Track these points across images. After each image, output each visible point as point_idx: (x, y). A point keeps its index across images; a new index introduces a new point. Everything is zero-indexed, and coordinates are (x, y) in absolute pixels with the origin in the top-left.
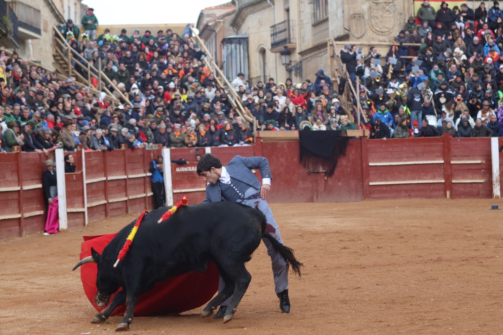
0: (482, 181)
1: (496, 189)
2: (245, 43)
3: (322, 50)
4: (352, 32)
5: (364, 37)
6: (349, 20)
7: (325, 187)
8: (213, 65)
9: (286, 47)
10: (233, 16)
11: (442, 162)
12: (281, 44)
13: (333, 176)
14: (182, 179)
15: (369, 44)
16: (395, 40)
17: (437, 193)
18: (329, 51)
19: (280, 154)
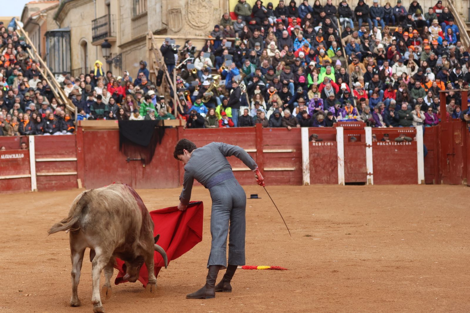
0: (293, 169)
1: (306, 177)
2: (68, 36)
3: (141, 44)
4: (170, 26)
5: (181, 32)
6: (167, 15)
7: (143, 174)
8: (37, 56)
9: (106, 41)
10: (56, 10)
11: (255, 150)
12: (102, 37)
13: (151, 164)
14: (7, 166)
15: (186, 38)
16: (211, 34)
17: (250, 181)
18: (147, 44)
19: (101, 143)
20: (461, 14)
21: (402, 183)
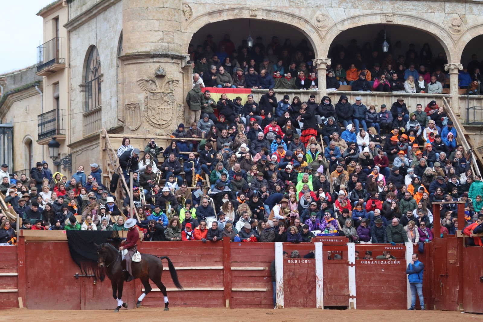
0: (265, 290)
1: (280, 298)
2: (10, 132)
3: (94, 143)
4: (127, 124)
5: (139, 130)
6: (123, 111)
7: (94, 292)
9: (54, 139)
11: (222, 267)
12: (49, 135)
15: (145, 137)
16: (173, 134)
17: (215, 302)
18: (101, 144)
19: (45, 256)
20: (459, 116)
21: (389, 308)
